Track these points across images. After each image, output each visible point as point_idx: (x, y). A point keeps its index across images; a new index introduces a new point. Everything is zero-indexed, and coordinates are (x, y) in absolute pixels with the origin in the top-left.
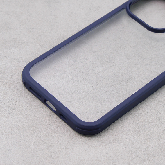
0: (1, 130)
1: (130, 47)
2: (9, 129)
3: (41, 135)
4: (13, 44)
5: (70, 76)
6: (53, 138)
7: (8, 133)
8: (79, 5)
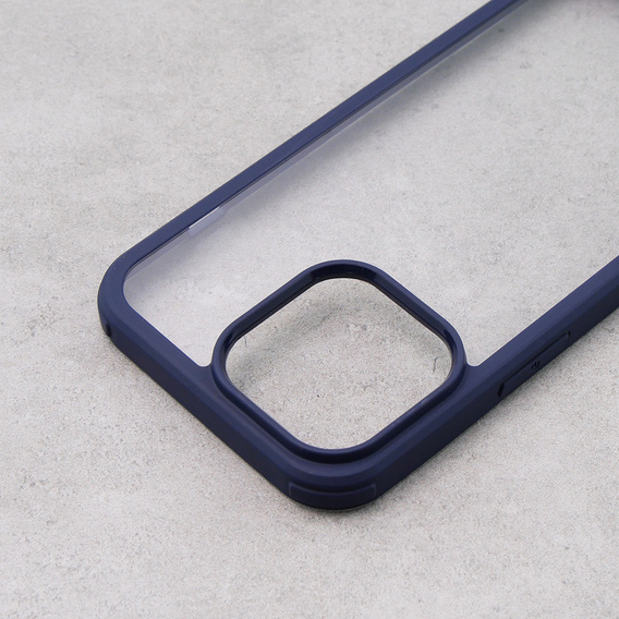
0: (112, 540)
1: (569, 200)
2: (140, 534)
3: (256, 549)
4: (144, 216)
5: (352, 326)
6: (299, 559)
7: (137, 549)
8: (378, 55)
